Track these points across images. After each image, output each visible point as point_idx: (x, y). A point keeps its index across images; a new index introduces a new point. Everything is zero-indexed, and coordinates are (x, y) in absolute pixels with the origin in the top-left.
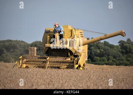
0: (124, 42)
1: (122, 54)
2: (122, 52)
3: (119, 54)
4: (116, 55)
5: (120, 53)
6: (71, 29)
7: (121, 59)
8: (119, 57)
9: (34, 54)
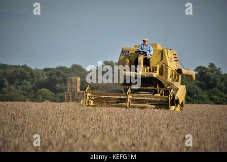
0: (204, 68)
1: (200, 90)
2: (201, 86)
3: (195, 89)
4: (192, 90)
5: (197, 88)
6: (162, 49)
7: (201, 98)
8: (197, 93)
9: (76, 88)
